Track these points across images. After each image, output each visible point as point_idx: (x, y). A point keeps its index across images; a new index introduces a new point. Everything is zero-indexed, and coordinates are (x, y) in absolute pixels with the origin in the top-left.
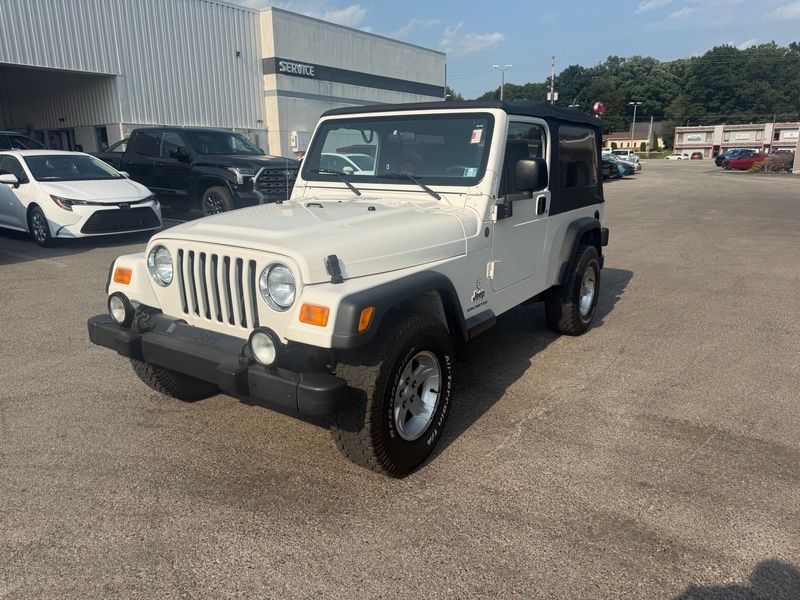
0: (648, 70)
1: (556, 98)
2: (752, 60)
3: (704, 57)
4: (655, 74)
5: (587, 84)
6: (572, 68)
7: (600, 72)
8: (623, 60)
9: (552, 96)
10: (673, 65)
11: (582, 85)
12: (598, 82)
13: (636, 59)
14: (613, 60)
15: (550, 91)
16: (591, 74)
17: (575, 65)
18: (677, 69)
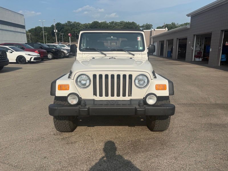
0: (79, 26)
1: (57, 31)
2: (102, 25)
3: (92, 23)
4: (81, 27)
5: (63, 28)
6: (58, 23)
7: (66, 25)
8: (72, 22)
9: (56, 31)
10: (84, 25)
11: (62, 28)
12: (66, 28)
13: (75, 22)
14: (69, 22)
15: (55, 29)
16: (64, 25)
17: (59, 22)
18: (86, 26)
